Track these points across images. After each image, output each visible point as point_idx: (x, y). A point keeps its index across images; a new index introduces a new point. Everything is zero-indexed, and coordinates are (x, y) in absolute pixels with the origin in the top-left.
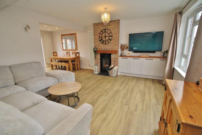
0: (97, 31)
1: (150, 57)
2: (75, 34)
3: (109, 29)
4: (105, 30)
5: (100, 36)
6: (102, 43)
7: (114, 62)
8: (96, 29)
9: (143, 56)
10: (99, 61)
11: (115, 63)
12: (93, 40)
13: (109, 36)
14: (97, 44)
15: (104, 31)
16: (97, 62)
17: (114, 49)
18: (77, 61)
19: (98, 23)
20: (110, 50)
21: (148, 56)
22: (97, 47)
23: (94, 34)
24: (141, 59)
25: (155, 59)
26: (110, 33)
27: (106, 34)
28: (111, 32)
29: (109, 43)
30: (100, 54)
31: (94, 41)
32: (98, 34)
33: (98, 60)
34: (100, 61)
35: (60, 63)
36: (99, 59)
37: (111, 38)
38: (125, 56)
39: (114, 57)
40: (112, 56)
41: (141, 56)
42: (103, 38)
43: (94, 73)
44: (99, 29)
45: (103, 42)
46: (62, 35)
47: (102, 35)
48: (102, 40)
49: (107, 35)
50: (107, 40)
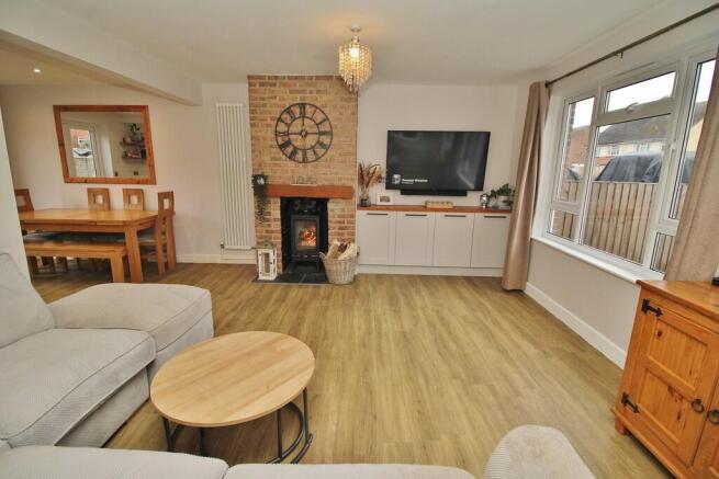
0: (263, 106)
1: (455, 209)
2: (143, 108)
3: (318, 104)
4: (302, 106)
5: (282, 128)
6: (292, 157)
7: (340, 228)
8: (262, 99)
9: (436, 206)
10: (277, 226)
11: (342, 234)
12: (249, 142)
13: (321, 133)
14: (267, 159)
15: (297, 111)
16: (267, 232)
17: (337, 183)
18: (164, 233)
19: (269, 78)
20: (323, 186)
21: (450, 207)
22: (268, 172)
23: (252, 119)
24: (430, 215)
25: (470, 216)
26: (324, 120)
27: (307, 121)
28: (327, 119)
29: (318, 159)
30: (279, 201)
31: (253, 145)
32: (269, 121)
33: (273, 223)
34: (279, 228)
35: (49, 246)
36: (275, 220)
37: (326, 140)
38: (376, 207)
39: (338, 212)
40: (330, 206)
41: (429, 206)
42: (295, 137)
43: (261, 277)
44: (277, 101)
45: (294, 153)
46: (58, 109)
47: (289, 125)
48: (288, 143)
49: (311, 127)
50: (313, 148)
